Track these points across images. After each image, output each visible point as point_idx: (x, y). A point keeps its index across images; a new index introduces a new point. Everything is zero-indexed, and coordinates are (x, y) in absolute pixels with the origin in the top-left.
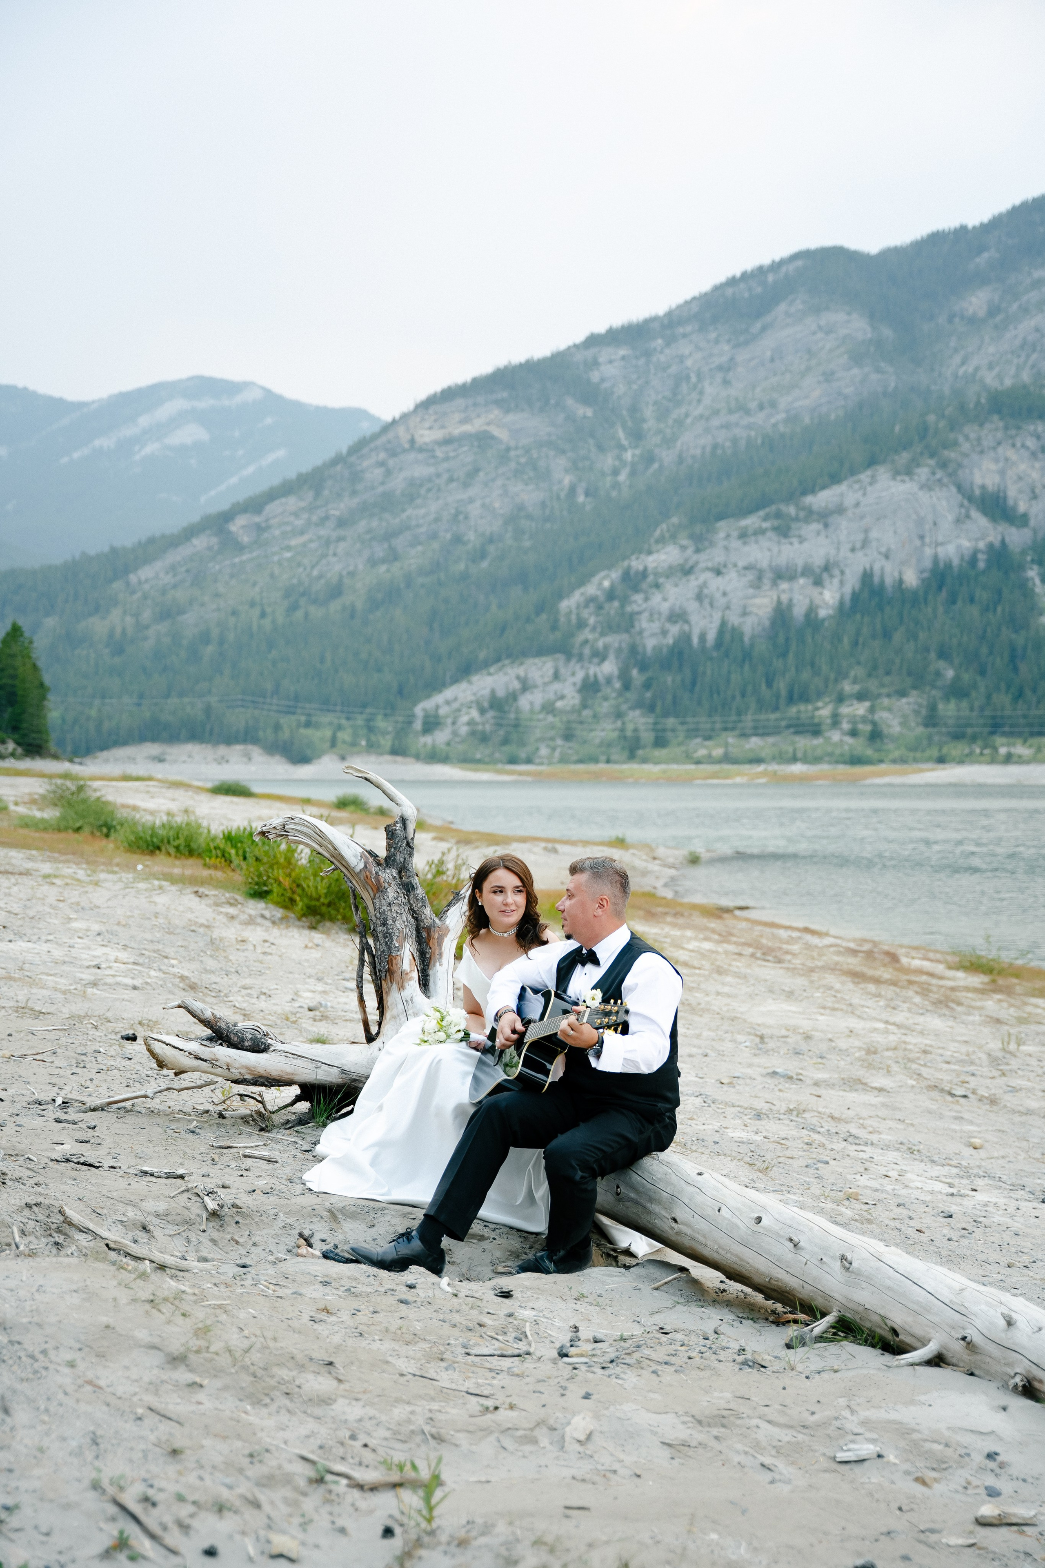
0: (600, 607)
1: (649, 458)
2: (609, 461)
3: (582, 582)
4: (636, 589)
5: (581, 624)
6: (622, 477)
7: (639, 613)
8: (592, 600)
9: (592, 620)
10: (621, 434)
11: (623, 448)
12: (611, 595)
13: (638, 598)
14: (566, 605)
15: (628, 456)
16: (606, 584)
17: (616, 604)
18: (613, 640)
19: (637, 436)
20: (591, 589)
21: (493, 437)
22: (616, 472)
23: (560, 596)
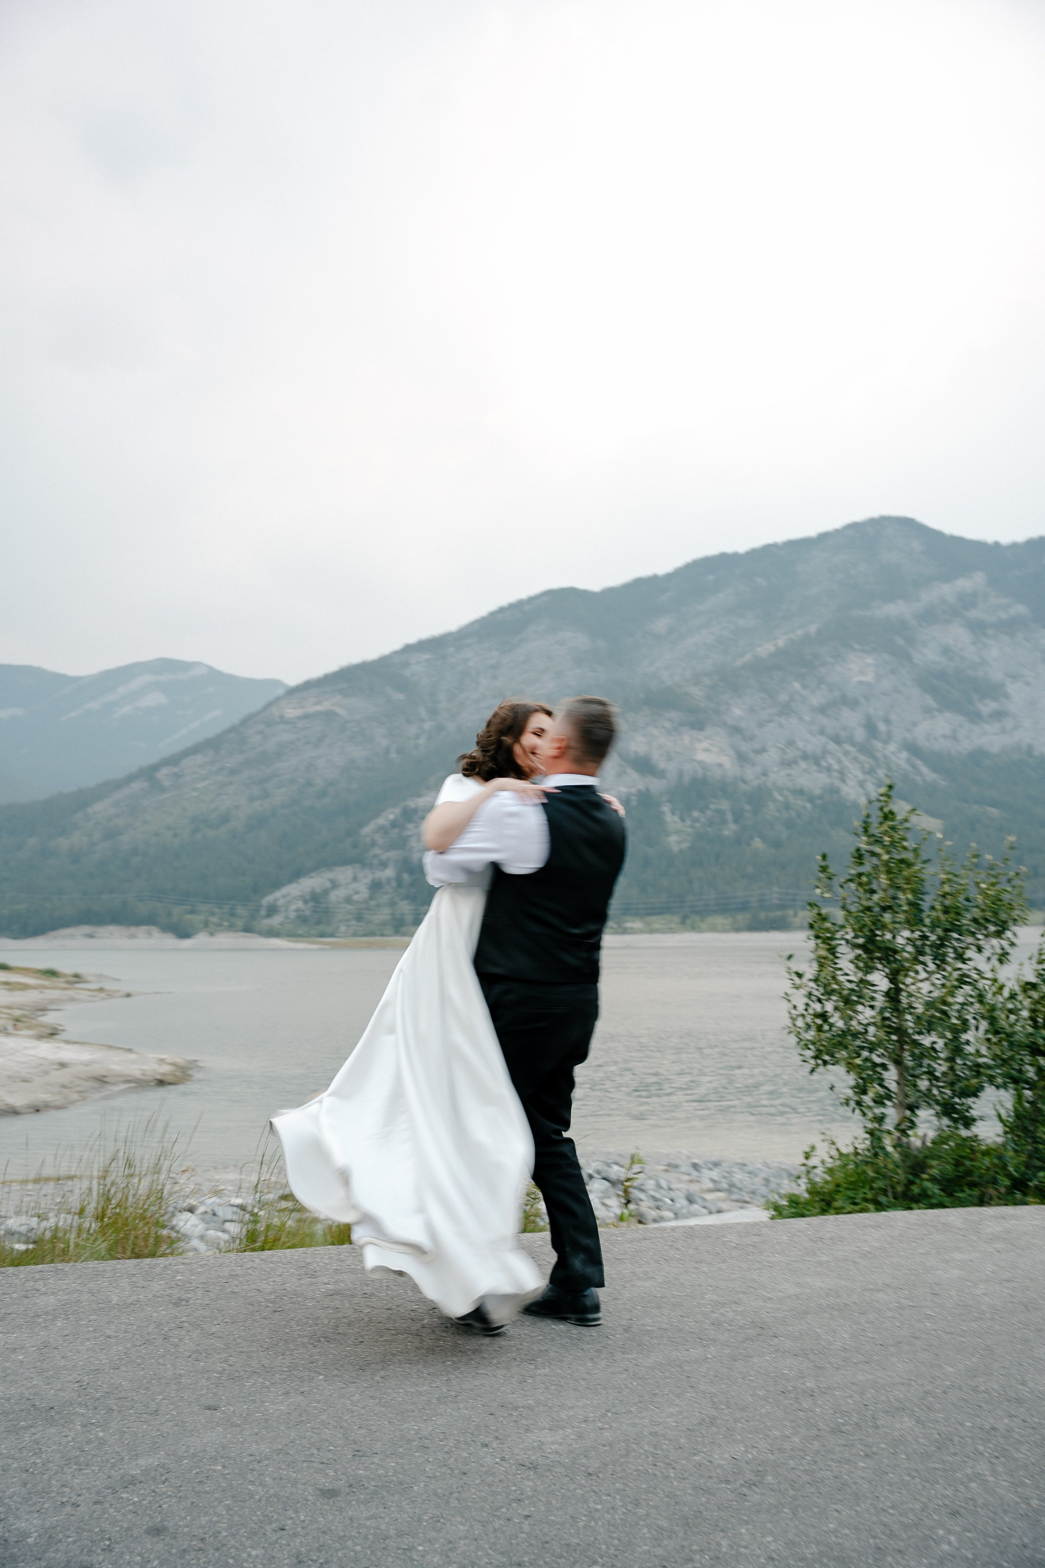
0: (386, 833)
1: (440, 728)
2: (413, 730)
3: (377, 815)
4: (410, 820)
5: (374, 844)
6: (422, 741)
7: (410, 836)
8: (381, 828)
9: (380, 841)
10: (423, 712)
11: (423, 721)
12: (394, 824)
13: (411, 826)
14: (367, 830)
15: (427, 726)
16: (391, 817)
17: (396, 830)
18: (393, 854)
19: (433, 713)
20: (381, 821)
21: (335, 714)
22: (417, 737)
23: (362, 824)
